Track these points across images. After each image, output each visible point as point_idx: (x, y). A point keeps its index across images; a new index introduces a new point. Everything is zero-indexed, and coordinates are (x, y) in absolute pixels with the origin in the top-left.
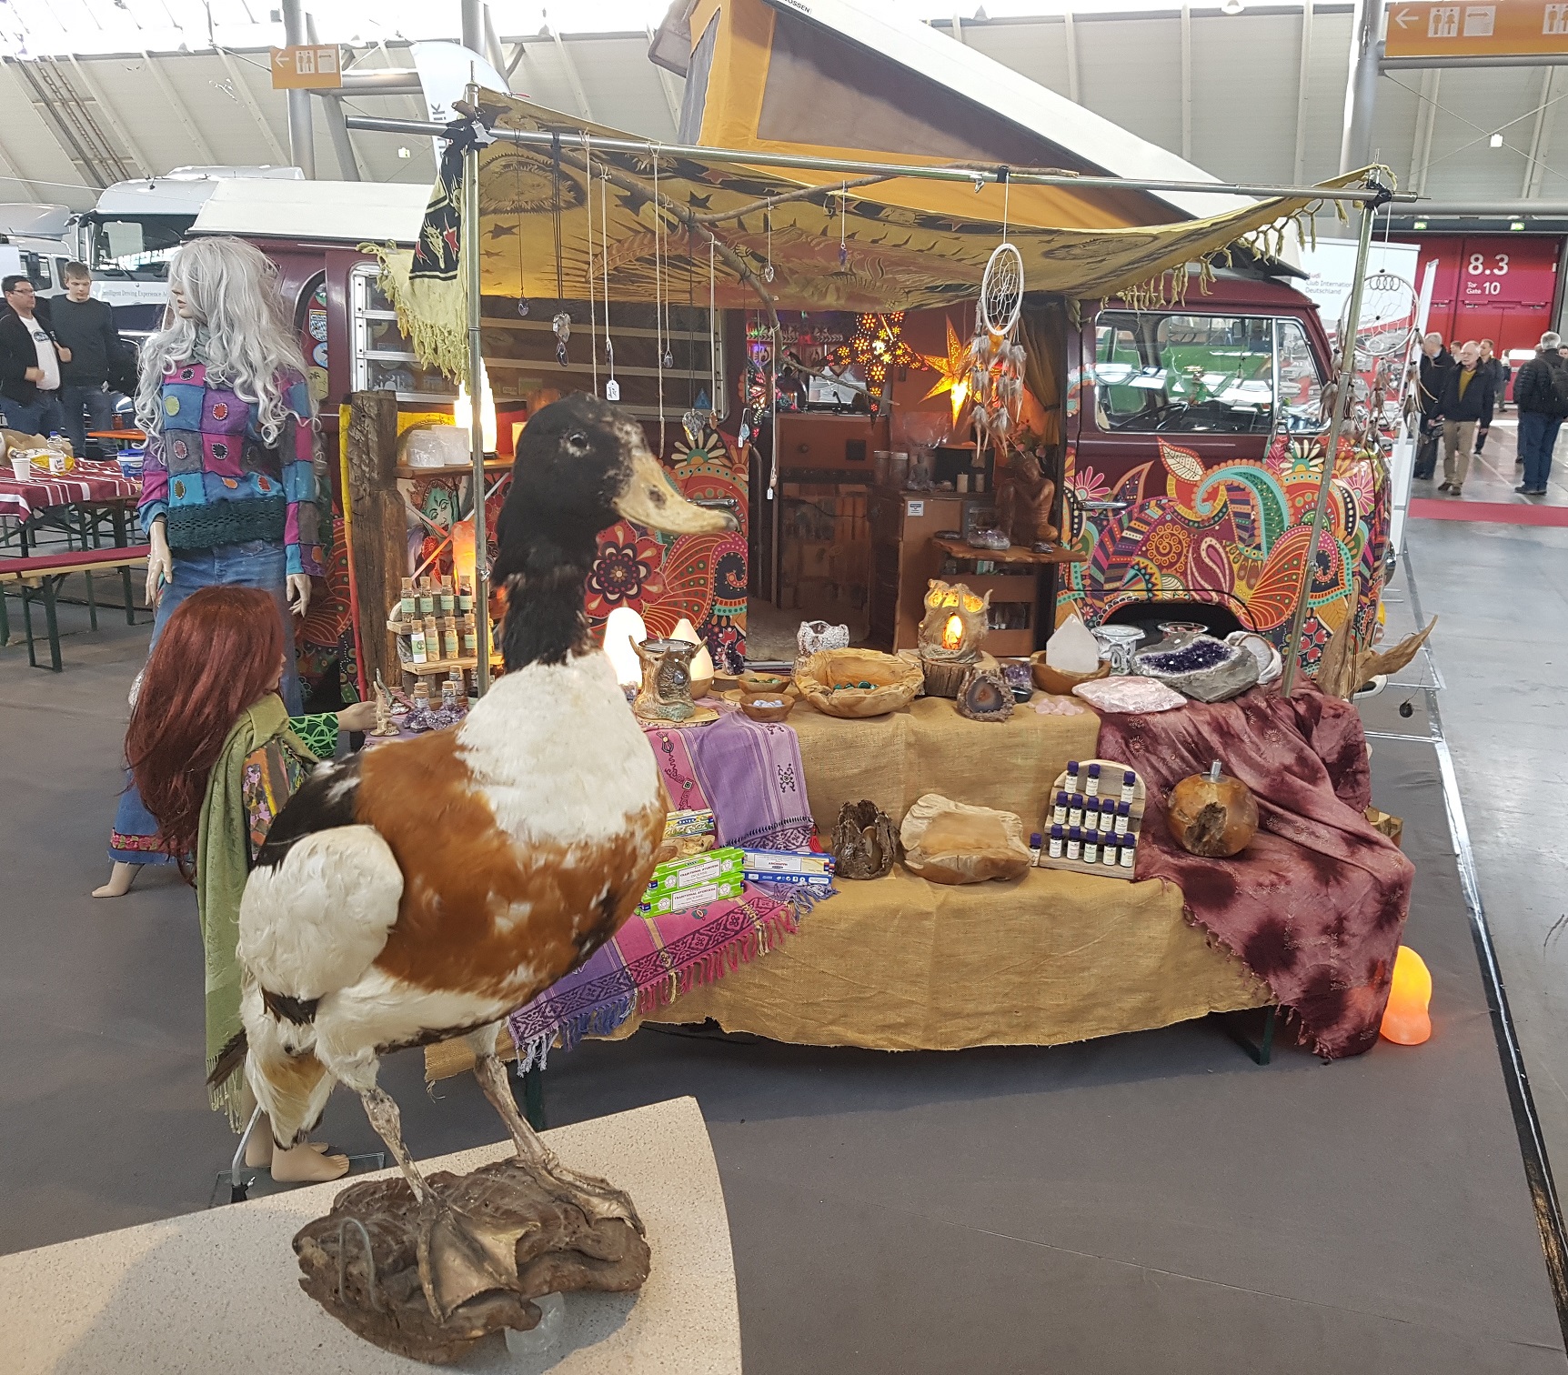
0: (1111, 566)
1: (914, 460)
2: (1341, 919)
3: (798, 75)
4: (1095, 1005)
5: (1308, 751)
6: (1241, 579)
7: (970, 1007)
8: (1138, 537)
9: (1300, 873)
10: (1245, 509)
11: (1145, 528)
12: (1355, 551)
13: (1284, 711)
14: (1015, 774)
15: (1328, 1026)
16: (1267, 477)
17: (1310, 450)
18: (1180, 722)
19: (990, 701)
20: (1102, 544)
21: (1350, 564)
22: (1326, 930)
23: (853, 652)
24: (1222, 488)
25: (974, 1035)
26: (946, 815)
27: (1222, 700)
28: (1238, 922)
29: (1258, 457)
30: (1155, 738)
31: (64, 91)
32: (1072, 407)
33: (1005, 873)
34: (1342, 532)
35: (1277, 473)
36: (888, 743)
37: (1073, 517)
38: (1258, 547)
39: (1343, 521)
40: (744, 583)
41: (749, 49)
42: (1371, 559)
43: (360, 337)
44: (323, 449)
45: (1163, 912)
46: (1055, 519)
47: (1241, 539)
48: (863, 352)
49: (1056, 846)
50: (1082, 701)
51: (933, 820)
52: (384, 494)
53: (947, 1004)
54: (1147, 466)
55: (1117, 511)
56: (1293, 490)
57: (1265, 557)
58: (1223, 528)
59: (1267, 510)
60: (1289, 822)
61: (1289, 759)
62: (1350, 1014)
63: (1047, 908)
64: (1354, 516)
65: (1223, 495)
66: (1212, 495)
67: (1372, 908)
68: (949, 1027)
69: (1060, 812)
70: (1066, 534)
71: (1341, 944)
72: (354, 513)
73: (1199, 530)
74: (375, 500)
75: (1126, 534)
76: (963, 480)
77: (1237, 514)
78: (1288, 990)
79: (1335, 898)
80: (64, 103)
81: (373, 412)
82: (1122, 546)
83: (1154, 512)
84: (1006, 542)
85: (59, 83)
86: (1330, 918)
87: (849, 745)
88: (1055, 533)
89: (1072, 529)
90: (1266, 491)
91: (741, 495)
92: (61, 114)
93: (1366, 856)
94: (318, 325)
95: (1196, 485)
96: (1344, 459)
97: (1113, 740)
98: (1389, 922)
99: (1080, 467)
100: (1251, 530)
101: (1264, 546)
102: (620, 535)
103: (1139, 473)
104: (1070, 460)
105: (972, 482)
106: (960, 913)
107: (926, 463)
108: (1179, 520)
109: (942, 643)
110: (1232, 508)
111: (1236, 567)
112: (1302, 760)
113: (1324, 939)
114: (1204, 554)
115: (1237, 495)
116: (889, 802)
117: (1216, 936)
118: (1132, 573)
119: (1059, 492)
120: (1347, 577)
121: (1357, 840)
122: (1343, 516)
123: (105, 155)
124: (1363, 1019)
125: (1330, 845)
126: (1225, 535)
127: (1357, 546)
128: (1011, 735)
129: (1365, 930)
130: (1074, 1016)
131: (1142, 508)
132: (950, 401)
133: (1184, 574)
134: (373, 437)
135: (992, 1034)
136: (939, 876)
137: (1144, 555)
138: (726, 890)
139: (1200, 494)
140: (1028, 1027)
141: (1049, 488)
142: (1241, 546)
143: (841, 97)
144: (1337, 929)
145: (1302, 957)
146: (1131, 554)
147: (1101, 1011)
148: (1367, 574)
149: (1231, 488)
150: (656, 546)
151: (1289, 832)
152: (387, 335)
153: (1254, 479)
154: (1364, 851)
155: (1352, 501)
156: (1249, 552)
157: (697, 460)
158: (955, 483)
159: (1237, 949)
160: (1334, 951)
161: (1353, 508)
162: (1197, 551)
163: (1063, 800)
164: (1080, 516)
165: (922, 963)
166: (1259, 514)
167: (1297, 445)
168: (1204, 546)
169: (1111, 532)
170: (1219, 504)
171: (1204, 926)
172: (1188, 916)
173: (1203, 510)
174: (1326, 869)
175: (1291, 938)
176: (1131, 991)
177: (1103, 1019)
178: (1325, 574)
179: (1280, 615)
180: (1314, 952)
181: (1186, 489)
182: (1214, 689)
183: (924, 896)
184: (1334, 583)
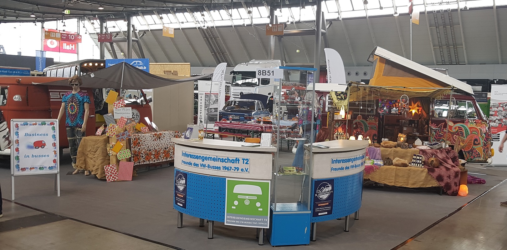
0: (438, 139)
1: (405, 122)
2: (450, 176)
3: (389, 67)
4: (417, 183)
5: (447, 155)
6: (461, 142)
7: (400, 181)
8: (442, 134)
9: (444, 169)
10: (461, 131)
11: (443, 133)
12: (483, 139)
13: (444, 150)
14: (408, 156)
15: (449, 190)
16: (465, 126)
17: (473, 122)
18: (430, 151)
19: (405, 147)
20: (436, 135)
21: (482, 141)
22: (447, 177)
23: (388, 141)
24: (457, 127)
25: (400, 185)
26: (399, 160)
27: (437, 149)
28: (435, 174)
29: (464, 123)
30: (427, 153)
31: (212, 36)
32: (431, 114)
33: (405, 165)
34: (480, 135)
35: (467, 125)
36: (392, 150)
37: (431, 131)
38: (464, 137)
39: (480, 134)
40: (376, 138)
41: (381, 64)
42: (486, 140)
43: (327, 104)
44: (322, 118)
45: (425, 172)
46: (428, 131)
47: (461, 136)
48: (397, 105)
49: (412, 164)
50: (417, 148)
51: (397, 160)
52: (332, 122)
53: (397, 180)
54: (444, 123)
55: (438, 130)
56: (470, 128)
57: (466, 139)
58: (457, 133)
59: (466, 131)
60: (444, 164)
61: (445, 156)
62: (452, 189)
63: (409, 170)
64: (482, 133)
65: (457, 128)
66: (455, 128)
67: (454, 175)
68: (397, 183)
69: (413, 160)
70: (430, 133)
71: (450, 179)
72: (328, 125)
73: (453, 134)
74: (331, 123)
75: (440, 134)
76: (413, 124)
77: (460, 132)
78: (443, 184)
79: (448, 172)
80: (211, 38)
81: (332, 113)
82: (440, 136)
83: (445, 130)
84: (419, 134)
85: (210, 34)
86: (448, 175)
87: (387, 150)
88: (427, 133)
89: (431, 132)
90: (465, 128)
91: (377, 126)
92: (210, 41)
93: (454, 168)
94: (322, 102)
95: (452, 126)
96: (480, 123)
97: (421, 152)
98: (457, 177)
99: (432, 123)
100: (463, 134)
101: (465, 137)
102: (359, 130)
103: (442, 125)
104: (430, 122)
105: (415, 125)
106: (399, 169)
107: (408, 122)
108: (449, 132)
109: (400, 141)
110: (459, 130)
111: (460, 140)
112: (447, 157)
113: (447, 178)
114: (454, 138)
115: (460, 129)
116: (391, 158)
117: (432, 176)
118: (441, 140)
119: (428, 127)
120: (481, 143)
121: (453, 166)
122: (480, 133)
123: (220, 52)
124: (454, 190)
125: (449, 166)
126: (458, 134)
127: (483, 138)
128: (407, 151)
129: (453, 177)
130: (413, 184)
131: (443, 130)
132: (412, 113)
133: (451, 141)
134: (332, 116)
135: (403, 185)
136: (396, 165)
137: (443, 137)
138: (371, 164)
139: (453, 128)
140: (407, 185)
141: (427, 126)
142: (461, 137)
143: (395, 70)
144: (449, 177)
145: (444, 180)
146: (441, 137)
147: (417, 184)
148: (486, 143)
149: (459, 127)
150: (364, 132)
151: (444, 165)
152: (331, 103)
153: (463, 126)
154: (453, 168)
155: (482, 130)
156: (462, 138)
157: (370, 120)
158: (412, 125)
159: (435, 178)
160: (449, 180)
161: (482, 131)
162: (453, 137)
163: (413, 159)
164: (432, 131)
165: (394, 175)
166: (464, 132)
167: (470, 121)
168: (454, 136)
169: (437, 133)
170: (457, 130)
171: (430, 174)
172: (428, 172)
173: (454, 131)
174: (448, 169)
175: (443, 177)
176: (421, 182)
177: (417, 185)
178: (477, 142)
179: (469, 148)
180: (446, 180)
181: (451, 127)
182: (436, 148)
183: (395, 167)
184: (479, 144)
